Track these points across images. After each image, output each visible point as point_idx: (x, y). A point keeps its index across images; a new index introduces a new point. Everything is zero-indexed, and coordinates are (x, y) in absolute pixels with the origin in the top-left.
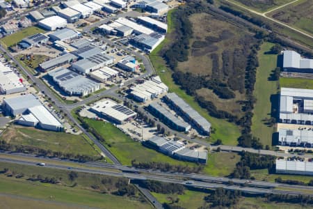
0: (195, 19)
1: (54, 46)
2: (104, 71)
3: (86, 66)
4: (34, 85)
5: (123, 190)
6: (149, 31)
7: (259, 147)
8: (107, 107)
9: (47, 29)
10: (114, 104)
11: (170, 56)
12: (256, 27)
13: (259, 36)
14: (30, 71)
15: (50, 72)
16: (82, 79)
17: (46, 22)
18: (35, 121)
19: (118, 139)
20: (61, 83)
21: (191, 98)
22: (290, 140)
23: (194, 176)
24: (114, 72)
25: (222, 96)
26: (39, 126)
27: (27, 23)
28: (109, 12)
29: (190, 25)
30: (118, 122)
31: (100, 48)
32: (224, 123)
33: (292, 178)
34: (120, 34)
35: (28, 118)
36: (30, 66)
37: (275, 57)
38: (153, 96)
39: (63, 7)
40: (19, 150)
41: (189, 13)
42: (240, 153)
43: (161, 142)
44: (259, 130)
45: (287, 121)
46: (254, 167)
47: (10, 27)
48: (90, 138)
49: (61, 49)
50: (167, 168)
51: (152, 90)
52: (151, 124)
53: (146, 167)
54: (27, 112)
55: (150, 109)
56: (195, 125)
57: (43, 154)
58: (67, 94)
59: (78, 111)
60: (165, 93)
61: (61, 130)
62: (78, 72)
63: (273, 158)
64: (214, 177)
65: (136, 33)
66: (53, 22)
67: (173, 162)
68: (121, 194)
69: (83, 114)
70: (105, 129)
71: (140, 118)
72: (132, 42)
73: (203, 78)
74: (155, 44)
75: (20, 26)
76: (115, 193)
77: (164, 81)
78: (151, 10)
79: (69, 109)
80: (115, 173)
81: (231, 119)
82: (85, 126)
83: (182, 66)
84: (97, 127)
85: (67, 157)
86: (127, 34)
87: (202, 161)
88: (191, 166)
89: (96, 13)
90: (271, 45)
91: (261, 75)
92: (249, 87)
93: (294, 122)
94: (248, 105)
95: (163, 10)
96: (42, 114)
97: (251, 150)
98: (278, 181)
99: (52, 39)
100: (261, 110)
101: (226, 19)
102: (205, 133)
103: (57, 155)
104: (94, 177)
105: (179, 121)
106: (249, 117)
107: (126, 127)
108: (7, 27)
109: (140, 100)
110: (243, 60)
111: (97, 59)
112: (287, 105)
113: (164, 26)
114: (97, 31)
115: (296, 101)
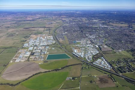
4: (84, 55)
12: (102, 55)
40: (79, 58)
53: (85, 61)
56: (91, 60)
61: (82, 57)
62: (87, 55)
68: (82, 62)
74: (94, 55)
75: (87, 52)
84: (85, 58)
94: (96, 59)
115: (99, 60)
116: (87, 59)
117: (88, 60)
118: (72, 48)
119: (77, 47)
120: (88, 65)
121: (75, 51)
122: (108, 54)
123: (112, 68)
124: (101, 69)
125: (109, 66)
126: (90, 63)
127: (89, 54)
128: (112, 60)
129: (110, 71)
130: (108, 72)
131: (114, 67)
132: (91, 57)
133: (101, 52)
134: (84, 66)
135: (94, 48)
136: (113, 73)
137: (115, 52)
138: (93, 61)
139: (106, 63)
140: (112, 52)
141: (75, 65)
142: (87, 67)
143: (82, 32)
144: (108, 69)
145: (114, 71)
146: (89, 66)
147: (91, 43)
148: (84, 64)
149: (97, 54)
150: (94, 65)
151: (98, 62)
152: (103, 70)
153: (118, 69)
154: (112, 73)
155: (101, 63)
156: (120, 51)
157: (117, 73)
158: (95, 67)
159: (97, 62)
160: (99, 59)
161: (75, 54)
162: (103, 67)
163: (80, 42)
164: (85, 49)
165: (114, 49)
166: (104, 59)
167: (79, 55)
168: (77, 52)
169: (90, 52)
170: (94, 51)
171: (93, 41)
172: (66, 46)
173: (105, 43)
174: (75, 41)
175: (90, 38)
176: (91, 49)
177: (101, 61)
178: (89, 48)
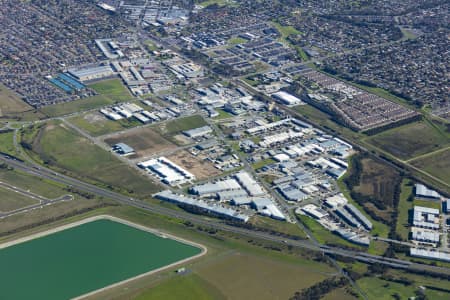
0: (364, 162)
1: (281, 171)
2: (310, 188)
3: (300, 184)
4: (269, 192)
5: (320, 258)
6: (337, 167)
7: (400, 240)
8: (312, 209)
9: (278, 161)
10: (315, 207)
11: (349, 183)
12: (399, 169)
13: (402, 174)
14: (267, 185)
15: (280, 186)
16: (297, 192)
17: (277, 157)
18: (270, 214)
19: (317, 228)
20: (285, 193)
21: (361, 208)
22: (419, 237)
23: (362, 253)
24: (316, 189)
25: (380, 208)
26: (272, 216)
27: (266, 156)
28: (314, 154)
29: (361, 164)
30: (318, 218)
31: (309, 174)
32: (380, 224)
33: (420, 260)
34: (320, 167)
35: (266, 212)
36: (267, 181)
37: (411, 188)
38: (339, 205)
39: (287, 149)
40: (260, 230)
41: (362, 158)
42: (390, 243)
43: (343, 232)
44: (400, 229)
45: (417, 226)
46: (397, 252)
47: (257, 158)
48: (301, 227)
49: (285, 173)
50: (346, 248)
51: (338, 201)
52: (337, 221)
53: (334, 246)
54: (265, 208)
55: (336, 212)
56: (363, 224)
57: (273, 233)
58: (288, 199)
59: (295, 210)
60: (346, 204)
61: (284, 220)
62: (295, 187)
63: (409, 247)
64: (373, 255)
65: (329, 167)
66: (281, 157)
67: (350, 245)
68: (319, 260)
69: (297, 211)
70: (310, 222)
71: (331, 217)
72: (327, 172)
73: (368, 196)
74: (341, 174)
75: (262, 158)
76: (315, 260)
77: (345, 196)
78: (339, 154)
79: (290, 208)
80: (315, 248)
81: (384, 222)
82: (298, 219)
83: (356, 189)
84: (306, 220)
85: (288, 236)
86: (324, 167)
87: (367, 245)
88: (360, 248)
89: (306, 154)
90: (408, 181)
91: (403, 198)
92: (396, 203)
93: (422, 227)
94: (395, 215)
95: (345, 155)
96: (274, 210)
97: (396, 241)
98: (412, 261)
99: (281, 167)
100: (402, 218)
101: (383, 163)
102: (369, 229)
103: (281, 234)
104: (303, 249)
105: (354, 221)
106: (395, 221)
107: (322, 222)
108: (255, 158)
109: (331, 207)
110: (392, 188)
111: (307, 181)
112: (418, 217)
113: (346, 164)
114: (307, 164)
115: (425, 214)
116: (334, 227)
117: (354, 236)
118: (98, 141)
119: (137, 129)
121: (171, 176)
122: (415, 146)
126: (389, 254)
127: (300, 177)
132: (341, 200)
135: (275, 111)
138: (395, 236)
146: (406, 283)
147: (210, 77)
149: (355, 161)
151: (434, 236)
159: (422, 233)
161: (202, 204)
163: (112, 76)
164: (214, 133)
165: (419, 104)
166: (443, 199)
167: (237, 201)
168: (188, 174)
169: (286, 157)
170: (309, 148)
171: (209, 51)
172: (23, 132)
173: (309, 56)
174: (61, 71)
175: (161, 30)
176: (271, 132)
177: (437, 216)
178: (238, 121)
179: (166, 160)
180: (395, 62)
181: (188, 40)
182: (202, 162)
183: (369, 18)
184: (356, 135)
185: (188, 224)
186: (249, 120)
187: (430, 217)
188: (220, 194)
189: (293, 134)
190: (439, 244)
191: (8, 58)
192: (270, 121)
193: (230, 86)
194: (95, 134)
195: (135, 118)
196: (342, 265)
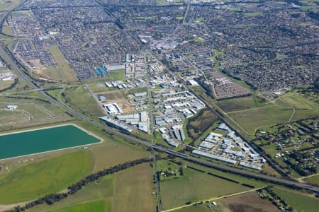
0: (206, 112)
1: (163, 113)
2: (170, 121)
3: (167, 119)
4: (150, 121)
5: (149, 150)
6: (190, 113)
7: (193, 146)
8: (163, 130)
9: (165, 108)
10: (165, 129)
11: (190, 120)
12: (220, 116)
13: (219, 119)
14: (152, 117)
15: (157, 119)
16: (163, 122)
19: (159, 138)
20: (157, 122)
21: (186, 131)
22: (203, 146)
23: (170, 150)
24: (172, 121)
25: (195, 132)
26: (142, 131)
27: (162, 106)
28: (185, 107)
29: (203, 113)
30: (163, 133)
31: (175, 115)
32: (190, 139)
33: (194, 155)
35: (142, 129)
37: (218, 125)
38: (177, 129)
39: (174, 104)
40: (133, 136)
41: (206, 110)
42: (188, 147)
43: (169, 140)
44: (196, 143)
45: (206, 141)
46: (187, 151)
47: (157, 106)
48: (153, 136)
50: (163, 146)
52: (170, 135)
53: (160, 145)
54: (142, 127)
55: (173, 132)
56: (181, 138)
57: (137, 137)
58: (156, 124)
60: (180, 129)
61: (147, 132)
62: (164, 119)
63: (194, 149)
64: (175, 151)
65: (187, 113)
66: (168, 107)
67: (167, 145)
69: (157, 130)
70: (158, 135)
71: (169, 133)
72: (184, 115)
73: (194, 127)
74: (189, 116)
75: (159, 107)
76: (146, 150)
77: (183, 126)
78: (196, 108)
79: (154, 128)
80: (151, 145)
81: (192, 138)
82: (154, 133)
83: (192, 123)
86: (184, 113)
87: (175, 147)
89: (181, 106)
90: (219, 122)
91: (211, 128)
92: (205, 130)
93: (208, 142)
94: (200, 135)
95: (199, 108)
96: (145, 128)
97: (191, 146)
98: (190, 155)
99: (164, 111)
100: (202, 137)
102: (182, 140)
105: (178, 136)
106: (198, 138)
107: (163, 135)
109: (172, 129)
110: (209, 124)
111: (171, 118)
112: (210, 138)
113: (195, 112)
114: (179, 112)
115: (214, 137)
116: (167, 137)
117: (172, 142)
118: (95, 96)
119: (116, 91)
120: (178, 160)
121: (113, 110)
122: (238, 107)
123: (268, 162)
124: (230, 172)
125: (255, 156)
126: (182, 151)
127: (169, 116)
128: (258, 131)
129: (261, 172)
130: (257, 179)
131: (272, 155)
132: (180, 127)
133: (213, 105)
134: (161, 165)
135: (182, 88)
136: (274, 179)
137: (264, 100)
138: (192, 144)
139: (242, 144)
140: (251, 99)
141: (123, 167)
142: (175, 170)
143: (121, 28)
144: (254, 167)
145: (276, 173)
146: (179, 164)
147: (165, 72)
148: (158, 158)
149: (201, 112)
150: (200, 156)
151: (209, 146)
152: (237, 174)
153: (287, 162)
154: (272, 182)
155: (222, 148)
156: (279, 93)
157: (289, 179)
158: (202, 164)
159: (205, 144)
160: (212, 134)
161: (116, 123)
162: (235, 162)
163: (122, 69)
164: (147, 95)
165: (256, 89)
166: (230, 130)
167: (132, 123)
168: (121, 110)
169: (170, 107)
170: (185, 104)
171: (174, 60)
172: (67, 89)
173: (220, 65)
174: (102, 66)
175: (159, 52)
176: (173, 96)
177: (219, 137)
178: (163, 90)
179: (116, 104)
180: (261, 69)
181: (168, 56)
182: (131, 106)
183: (264, 49)
184: (212, 100)
185: (104, 130)
186: (168, 90)
187: (216, 138)
188: (127, 120)
189: (182, 98)
190: (210, 149)
191: (85, 60)
192: (176, 92)
193: (171, 76)
194: (95, 92)
195: (117, 87)
196: (157, 153)
